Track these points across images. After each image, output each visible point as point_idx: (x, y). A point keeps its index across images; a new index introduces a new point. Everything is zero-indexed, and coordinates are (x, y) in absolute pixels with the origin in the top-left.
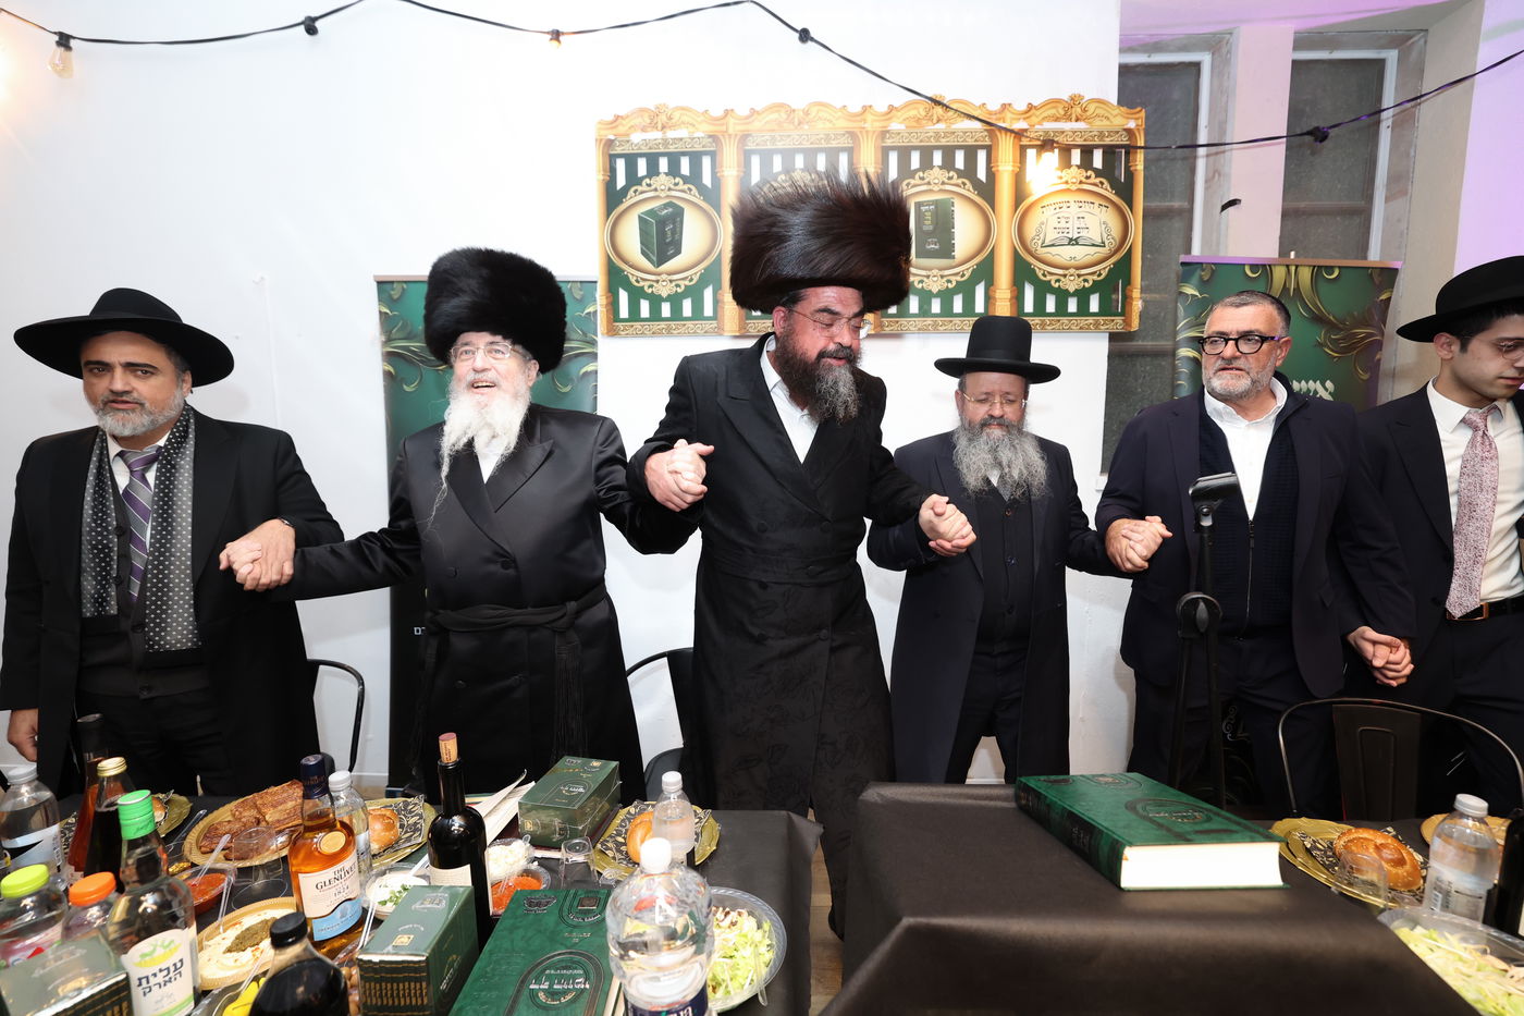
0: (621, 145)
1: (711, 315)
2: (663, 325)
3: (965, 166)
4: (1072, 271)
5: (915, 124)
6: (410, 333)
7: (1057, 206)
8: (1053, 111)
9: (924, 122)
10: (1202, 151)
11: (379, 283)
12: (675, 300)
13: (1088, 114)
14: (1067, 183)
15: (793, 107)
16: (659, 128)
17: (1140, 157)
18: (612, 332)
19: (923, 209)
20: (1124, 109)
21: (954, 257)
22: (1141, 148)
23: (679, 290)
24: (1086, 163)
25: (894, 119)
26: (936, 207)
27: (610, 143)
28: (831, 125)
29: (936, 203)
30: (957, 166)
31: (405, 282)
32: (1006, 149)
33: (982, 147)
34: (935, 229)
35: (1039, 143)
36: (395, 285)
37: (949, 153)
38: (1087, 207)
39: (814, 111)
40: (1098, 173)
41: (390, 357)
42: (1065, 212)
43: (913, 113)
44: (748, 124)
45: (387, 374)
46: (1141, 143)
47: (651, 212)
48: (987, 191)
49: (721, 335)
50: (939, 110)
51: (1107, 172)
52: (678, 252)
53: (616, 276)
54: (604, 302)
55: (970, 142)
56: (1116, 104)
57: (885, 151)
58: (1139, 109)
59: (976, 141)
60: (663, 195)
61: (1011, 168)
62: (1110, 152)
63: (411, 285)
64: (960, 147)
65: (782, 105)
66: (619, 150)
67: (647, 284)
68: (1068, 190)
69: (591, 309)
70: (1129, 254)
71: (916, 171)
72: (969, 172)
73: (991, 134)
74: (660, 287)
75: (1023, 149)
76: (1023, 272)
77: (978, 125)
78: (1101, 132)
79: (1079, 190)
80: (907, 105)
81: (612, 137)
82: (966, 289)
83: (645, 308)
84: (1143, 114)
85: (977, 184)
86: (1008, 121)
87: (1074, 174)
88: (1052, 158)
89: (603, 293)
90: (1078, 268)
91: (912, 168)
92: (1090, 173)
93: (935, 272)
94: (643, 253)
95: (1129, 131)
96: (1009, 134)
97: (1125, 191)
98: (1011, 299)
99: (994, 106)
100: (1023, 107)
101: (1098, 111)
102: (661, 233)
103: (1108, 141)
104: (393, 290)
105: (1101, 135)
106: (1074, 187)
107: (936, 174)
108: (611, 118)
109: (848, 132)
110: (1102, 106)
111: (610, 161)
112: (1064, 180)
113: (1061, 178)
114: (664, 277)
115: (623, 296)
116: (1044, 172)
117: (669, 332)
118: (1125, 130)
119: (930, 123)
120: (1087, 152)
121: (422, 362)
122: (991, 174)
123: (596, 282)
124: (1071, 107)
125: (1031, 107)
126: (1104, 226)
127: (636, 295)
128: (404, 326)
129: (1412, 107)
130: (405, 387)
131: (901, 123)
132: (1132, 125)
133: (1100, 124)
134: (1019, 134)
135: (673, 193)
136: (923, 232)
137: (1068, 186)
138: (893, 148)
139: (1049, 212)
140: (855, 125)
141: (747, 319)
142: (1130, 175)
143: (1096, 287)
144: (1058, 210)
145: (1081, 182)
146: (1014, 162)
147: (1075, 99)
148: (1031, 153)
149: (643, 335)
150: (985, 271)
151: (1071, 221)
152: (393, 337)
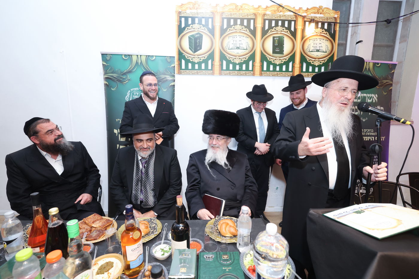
0: (183, 13)
1: (211, 69)
2: (195, 71)
3: (288, 26)
4: (317, 59)
5: (274, 12)
6: (113, 71)
7: (314, 40)
8: (314, 11)
9: (277, 12)
10: (350, 25)
11: (102, 54)
12: (200, 64)
13: (324, 12)
14: (317, 33)
15: (237, 5)
16: (196, 9)
17: (338, 25)
18: (179, 73)
19: (275, 39)
20: (334, 11)
21: (283, 54)
22: (338, 23)
23: (201, 61)
24: (323, 27)
25: (268, 10)
26: (279, 38)
27: (180, 13)
28: (249, 11)
29: (279, 37)
30: (285, 26)
31: (111, 54)
32: (300, 21)
33: (293, 21)
34: (278, 45)
35: (310, 20)
36: (108, 55)
37: (283, 22)
38: (322, 40)
39: (244, 6)
40: (326, 30)
41: (107, 79)
42: (316, 42)
43: (273, 9)
44: (224, 9)
45: (106, 85)
46: (338, 22)
47: (192, 36)
48: (294, 34)
49: (213, 75)
50: (281, 8)
51: (328, 30)
52: (201, 49)
53: (181, 55)
54: (177, 63)
55: (290, 19)
56: (332, 9)
57: (265, 20)
58: (338, 11)
59: (291, 18)
60: (196, 30)
61: (301, 28)
62: (329, 24)
63: (113, 55)
64: (287, 20)
65: (234, 4)
66: (182, 15)
67: (191, 58)
68: (317, 35)
69: (173, 65)
70: (333, 55)
71: (274, 27)
72: (289, 28)
73: (296, 17)
74: (195, 60)
75: (305, 22)
76: (303, 59)
77: (292, 14)
78: (327, 18)
79: (320, 35)
80: (272, 6)
81: (181, 11)
82: (287, 63)
83: (190, 66)
84: (339, 13)
85: (291, 32)
86: (301, 13)
87: (319, 30)
88: (313, 25)
89: (177, 61)
90: (318, 59)
91: (272, 26)
92: (323, 30)
93: (278, 58)
94: (190, 48)
95: (335, 18)
96: (301, 17)
97: (333, 36)
98: (299, 67)
99: (297, 8)
100: (305, 9)
101: (327, 11)
102: (196, 43)
103: (329, 21)
104: (107, 57)
105: (327, 19)
106: (319, 34)
107: (279, 28)
108: (181, 5)
109: (254, 14)
110: (328, 10)
111: (180, 19)
112: (316, 32)
113: (315, 31)
114: (196, 56)
115: (183, 62)
116: (311, 29)
117: (197, 73)
118: (334, 17)
119: (278, 12)
120: (323, 24)
121: (117, 81)
122: (295, 29)
123: (175, 57)
124: (319, 10)
125: (308, 9)
126: (327, 46)
127: (187, 62)
128: (111, 69)
129: (411, 16)
130: (112, 89)
131: (270, 12)
132: (336, 16)
133: (327, 15)
134: (304, 17)
135: (200, 30)
136: (275, 46)
137: (317, 34)
138: (267, 19)
139: (311, 41)
140: (255, 11)
141: (222, 70)
142: (335, 31)
143: (324, 64)
144: (314, 41)
145: (321, 33)
146: (302, 26)
147: (320, 7)
148: (307, 23)
149: (189, 74)
150: (292, 58)
151: (317, 44)
152: (107, 72)
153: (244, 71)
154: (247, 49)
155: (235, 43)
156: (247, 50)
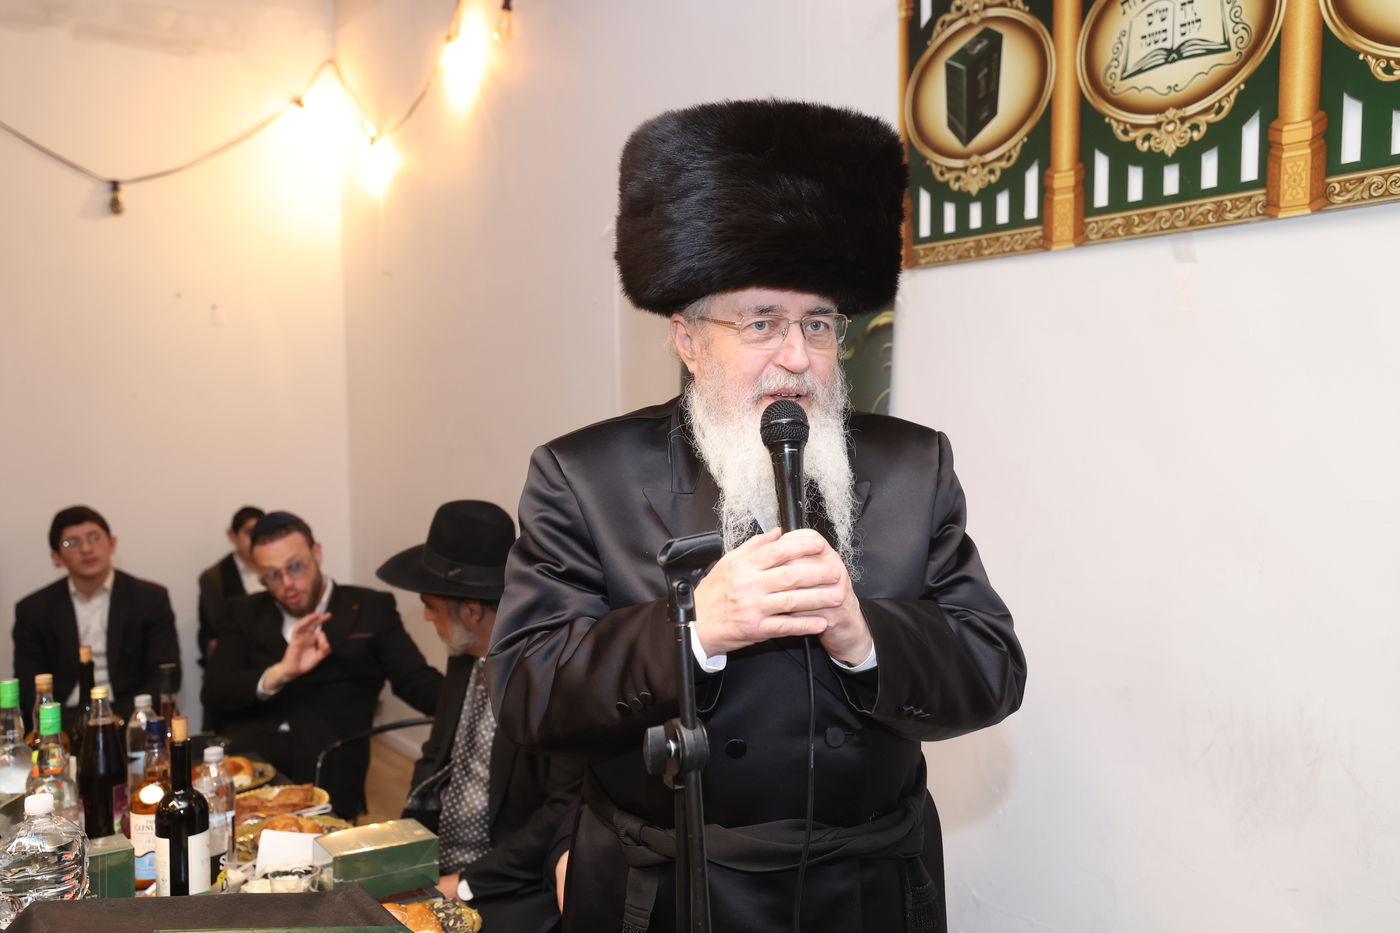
47: (961, 55)
94: (951, 125)
153: (1211, 192)
154: (1227, 42)
155: (1158, 25)
156: (1229, 49)
